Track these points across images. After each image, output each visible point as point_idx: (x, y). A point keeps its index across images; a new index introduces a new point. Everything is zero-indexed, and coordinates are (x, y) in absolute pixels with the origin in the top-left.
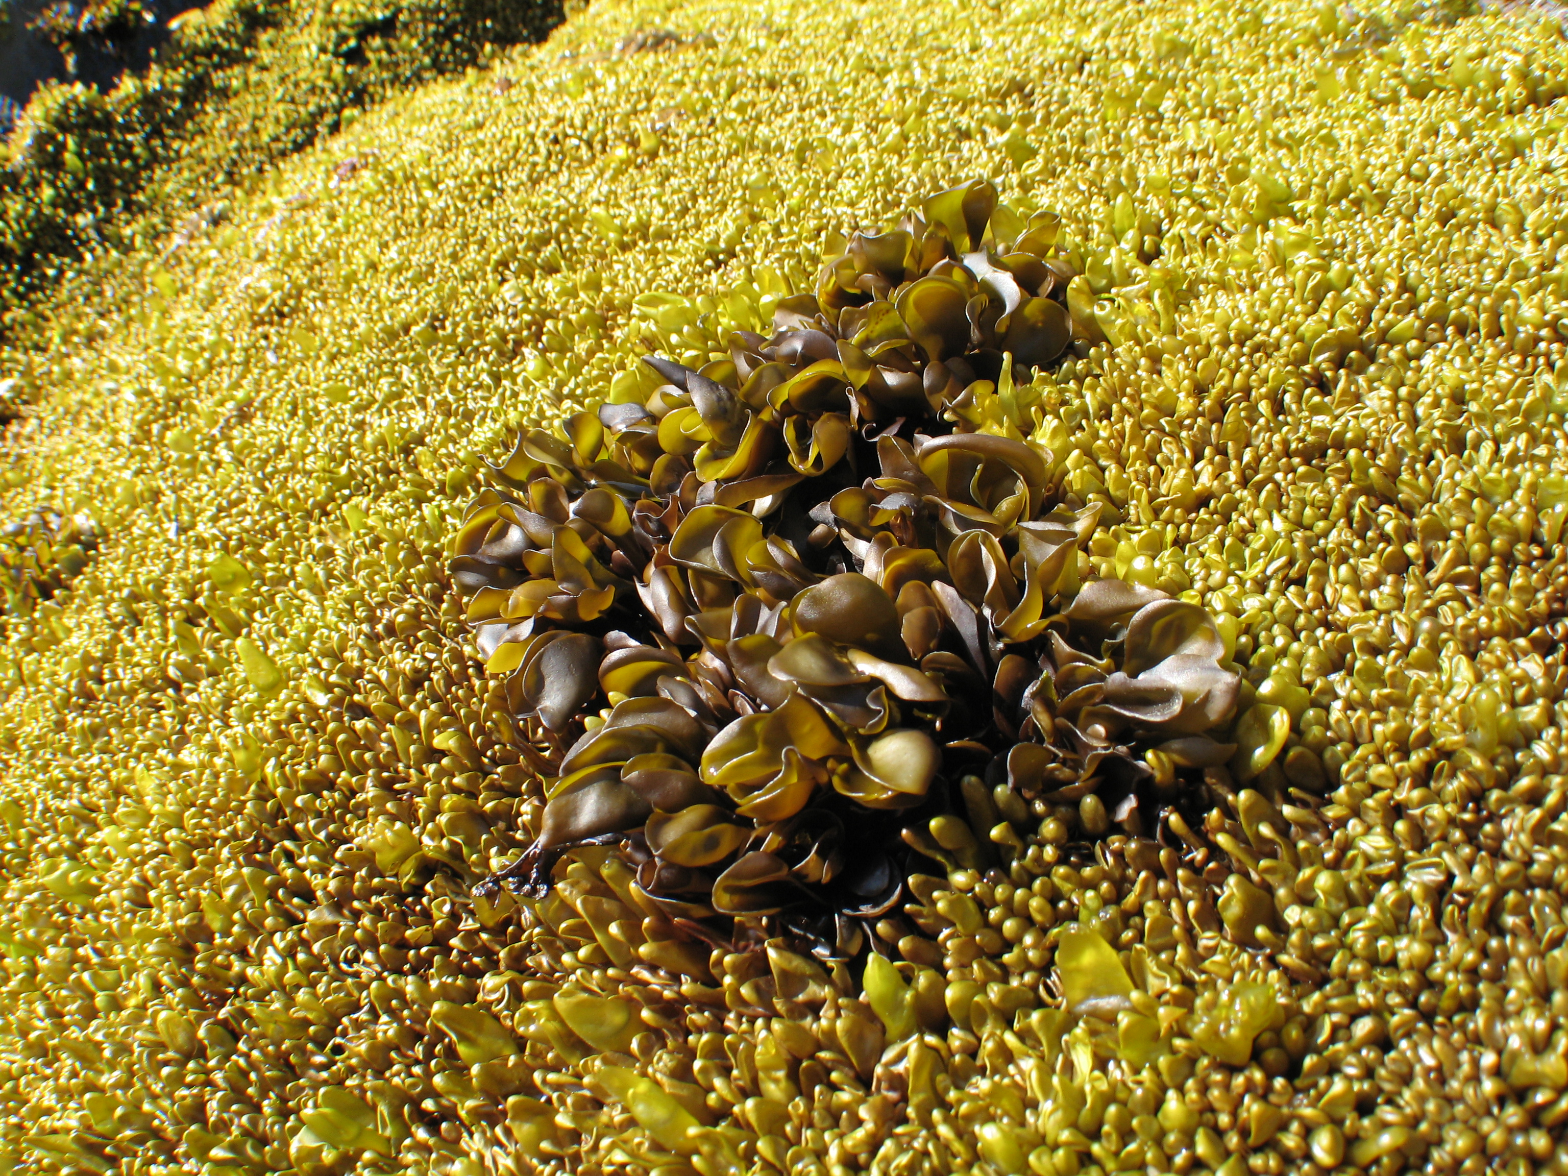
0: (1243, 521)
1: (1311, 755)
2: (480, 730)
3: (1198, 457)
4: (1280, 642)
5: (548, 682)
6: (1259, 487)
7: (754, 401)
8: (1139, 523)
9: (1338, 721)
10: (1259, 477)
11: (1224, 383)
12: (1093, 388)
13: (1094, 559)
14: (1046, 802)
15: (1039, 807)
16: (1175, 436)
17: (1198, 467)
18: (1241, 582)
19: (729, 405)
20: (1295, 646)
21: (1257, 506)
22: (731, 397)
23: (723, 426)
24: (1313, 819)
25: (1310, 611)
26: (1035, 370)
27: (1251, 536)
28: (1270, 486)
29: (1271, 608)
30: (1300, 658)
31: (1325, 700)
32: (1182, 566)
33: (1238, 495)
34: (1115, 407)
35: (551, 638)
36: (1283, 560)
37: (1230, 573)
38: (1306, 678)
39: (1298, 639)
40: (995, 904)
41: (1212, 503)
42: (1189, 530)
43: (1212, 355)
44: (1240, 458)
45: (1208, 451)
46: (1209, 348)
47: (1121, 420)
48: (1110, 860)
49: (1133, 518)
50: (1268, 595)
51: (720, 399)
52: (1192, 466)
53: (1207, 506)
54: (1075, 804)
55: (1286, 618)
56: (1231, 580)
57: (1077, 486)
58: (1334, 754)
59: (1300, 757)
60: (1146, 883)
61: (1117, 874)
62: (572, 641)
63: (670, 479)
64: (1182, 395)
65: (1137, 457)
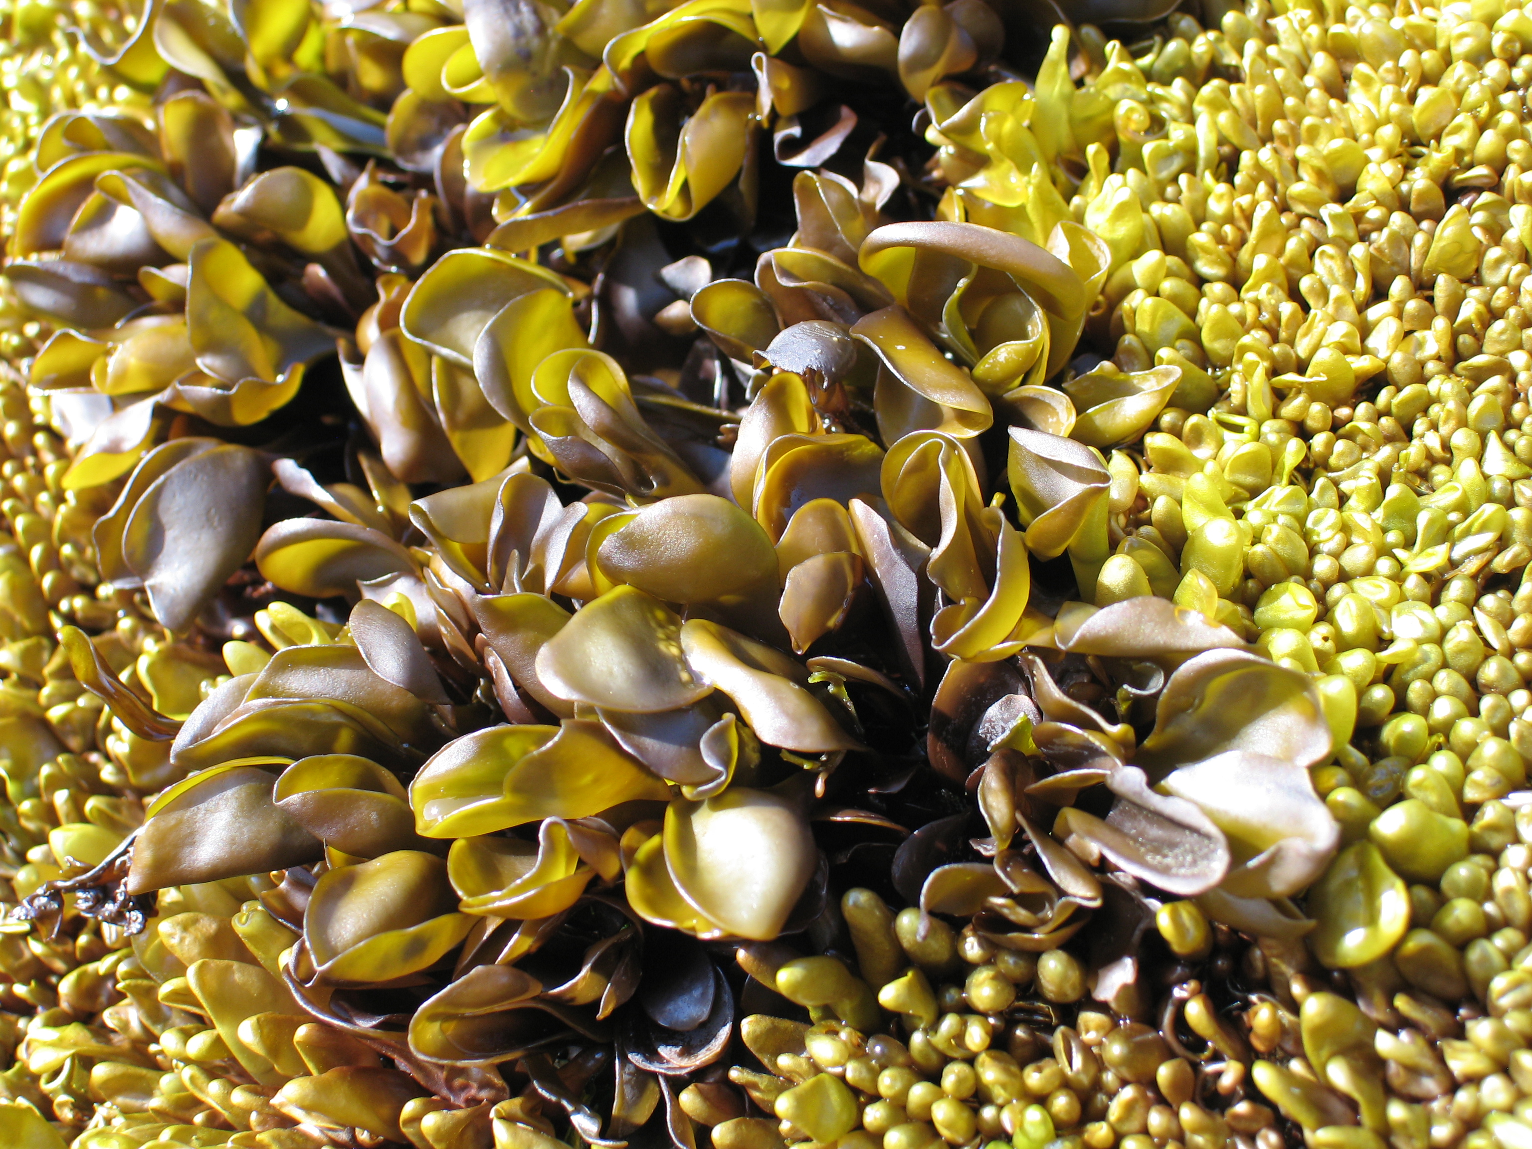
0: (1433, 441)
1: (1445, 951)
2: (52, 560)
3: (1379, 293)
4: (1442, 709)
5: (170, 535)
6: (1478, 377)
7: (585, 42)
8: (1242, 411)
9: (1509, 892)
10: (1478, 360)
11: (1460, 140)
12: (1216, 106)
13: (1148, 480)
14: (984, 942)
15: (972, 948)
16: (1344, 245)
17: (1374, 313)
18: (1398, 576)
19: (536, 43)
20: (1466, 728)
21: (1463, 423)
22: (542, 29)
23: (523, 81)
24: (1427, 1062)
25: (1511, 653)
26: (1113, 48)
27: (1440, 473)
28: (1496, 381)
29: (1440, 639)
30: (1466, 753)
31: (1495, 841)
32: (1301, 520)
33: (1433, 387)
34: (1246, 158)
35: (181, 454)
36: (1487, 538)
37: (1384, 551)
38: (1471, 794)
39: (1475, 712)
40: (875, 1098)
41: (1384, 396)
42: (1329, 446)
43: (1449, 80)
44: (1452, 312)
45: (1399, 286)
46: (1447, 60)
47: (1251, 189)
48: (1078, 1060)
49: (1236, 400)
50: (1443, 612)
51: (519, 32)
52: (1361, 309)
53: (1372, 399)
54: (1033, 956)
55: (1464, 660)
56: (1385, 565)
57: (1143, 325)
58: (1485, 959)
59: (1425, 952)
60: (1130, 1107)
61: (1085, 1080)
62: (217, 462)
63: (427, 125)
64: (1376, 154)
65: (1268, 276)
